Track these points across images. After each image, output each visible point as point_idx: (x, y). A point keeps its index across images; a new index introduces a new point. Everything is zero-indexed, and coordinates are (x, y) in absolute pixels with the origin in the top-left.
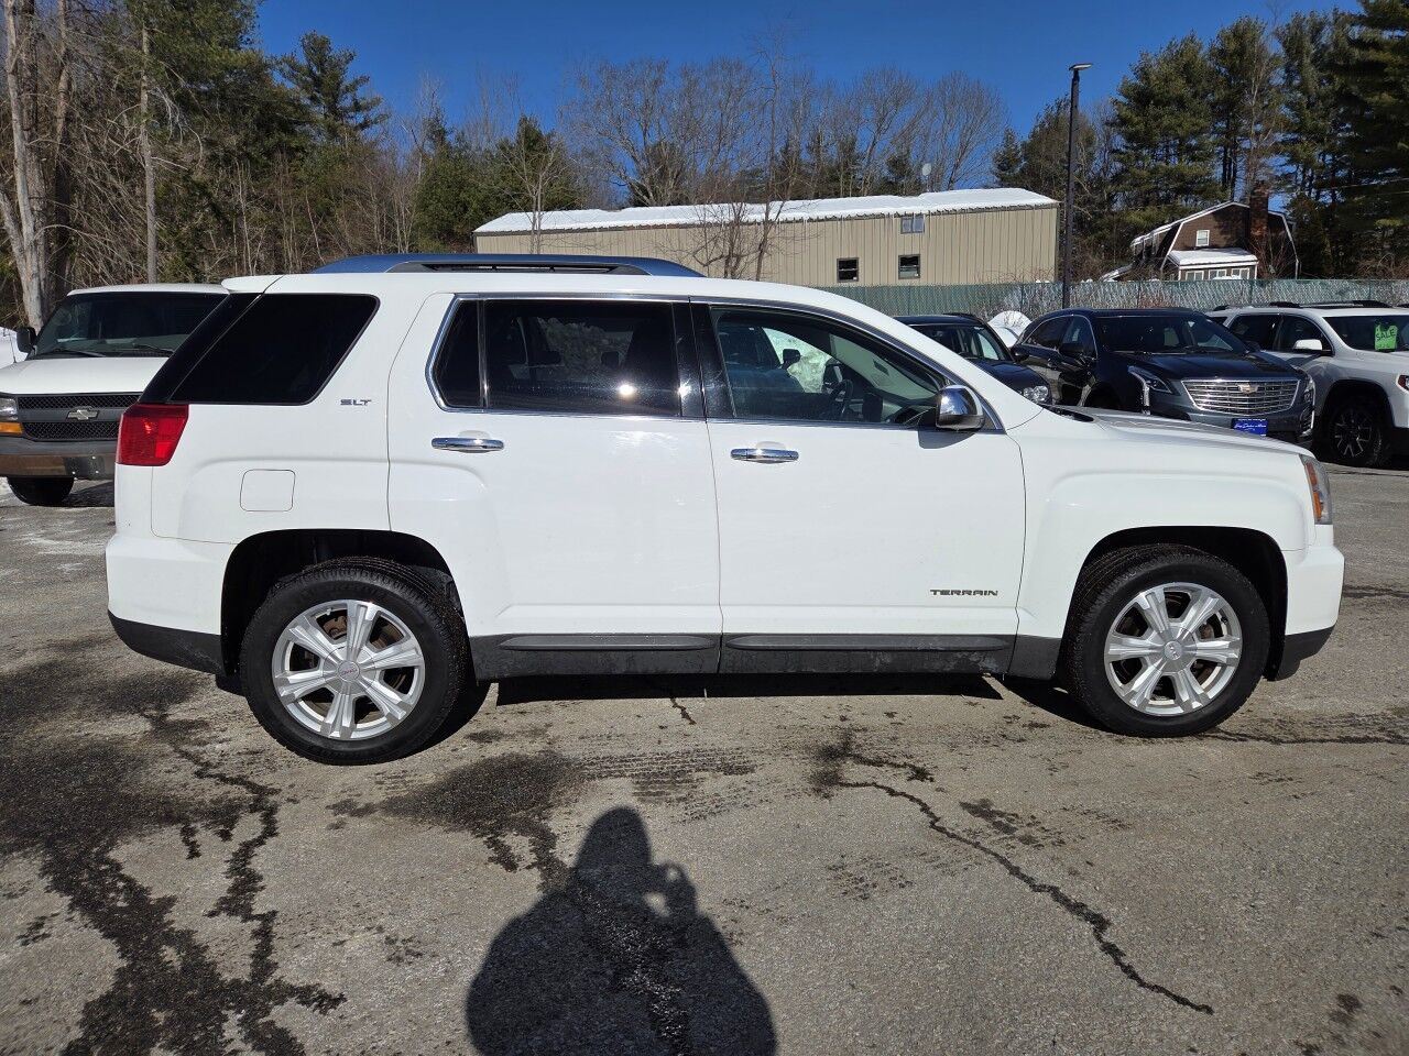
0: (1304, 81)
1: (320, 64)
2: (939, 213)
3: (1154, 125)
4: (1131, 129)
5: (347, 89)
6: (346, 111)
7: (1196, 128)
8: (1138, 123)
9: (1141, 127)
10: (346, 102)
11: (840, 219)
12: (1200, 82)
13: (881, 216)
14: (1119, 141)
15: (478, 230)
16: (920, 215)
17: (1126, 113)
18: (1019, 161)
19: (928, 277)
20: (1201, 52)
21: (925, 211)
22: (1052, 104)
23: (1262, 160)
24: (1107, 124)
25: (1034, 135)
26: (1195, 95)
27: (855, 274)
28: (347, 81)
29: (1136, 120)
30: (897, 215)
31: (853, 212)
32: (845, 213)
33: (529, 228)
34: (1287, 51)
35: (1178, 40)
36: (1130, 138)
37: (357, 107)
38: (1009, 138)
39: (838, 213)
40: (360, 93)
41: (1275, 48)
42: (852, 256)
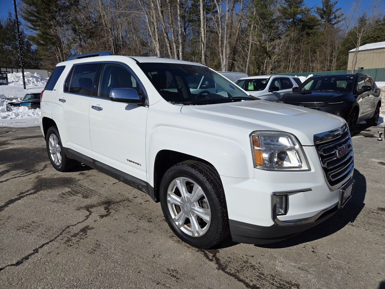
1: (327, 7)
5: (333, 13)
6: (332, 19)
10: (333, 16)
28: (334, 10)
37: (335, 18)
40: (337, 14)
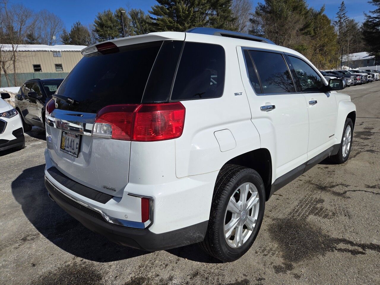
0: (137, 26)
2: (65, 51)
3: (106, 33)
4: (100, 33)
8: (102, 32)
9: (103, 33)
11: (31, 51)
12: (114, 23)
13: (46, 51)
14: (97, 36)
16: (59, 52)
17: (98, 28)
18: (69, 39)
20: (113, 15)
21: (60, 50)
22: (75, 23)
24: (93, 31)
25: (72, 32)
29: (101, 31)
30: (51, 51)
31: (36, 49)
32: (33, 49)
34: (132, 18)
35: (106, 11)
36: (100, 35)
38: (64, 32)
39: (30, 49)
41: (129, 17)
42: (38, 64)
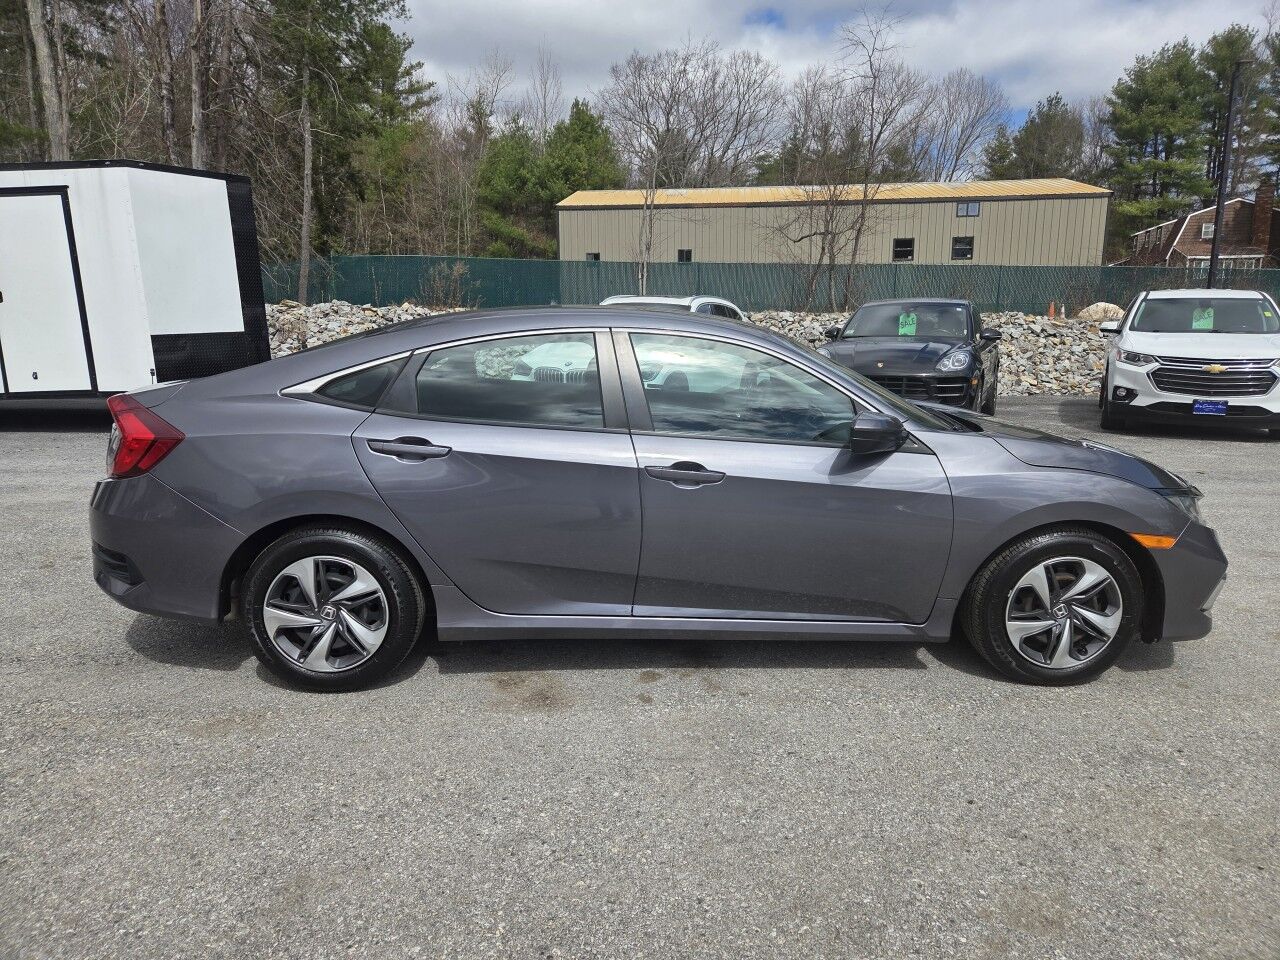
4: (1125, 126)
5: (404, 73)
7: (1189, 127)
8: (1131, 120)
9: (1135, 124)
10: (403, 85)
12: (1191, 83)
14: (1111, 136)
15: (560, 204)
17: (1121, 110)
18: (1009, 154)
19: (980, 257)
20: (1193, 57)
22: (1044, 101)
23: (1249, 160)
24: (1101, 121)
25: (1025, 130)
26: (1186, 96)
27: (911, 253)
28: (405, 64)
29: (1130, 117)
33: (642, 202)
34: (1276, 58)
36: (1121, 134)
38: (1001, 132)
40: (415, 77)
41: (1265, 55)
42: (909, 237)
